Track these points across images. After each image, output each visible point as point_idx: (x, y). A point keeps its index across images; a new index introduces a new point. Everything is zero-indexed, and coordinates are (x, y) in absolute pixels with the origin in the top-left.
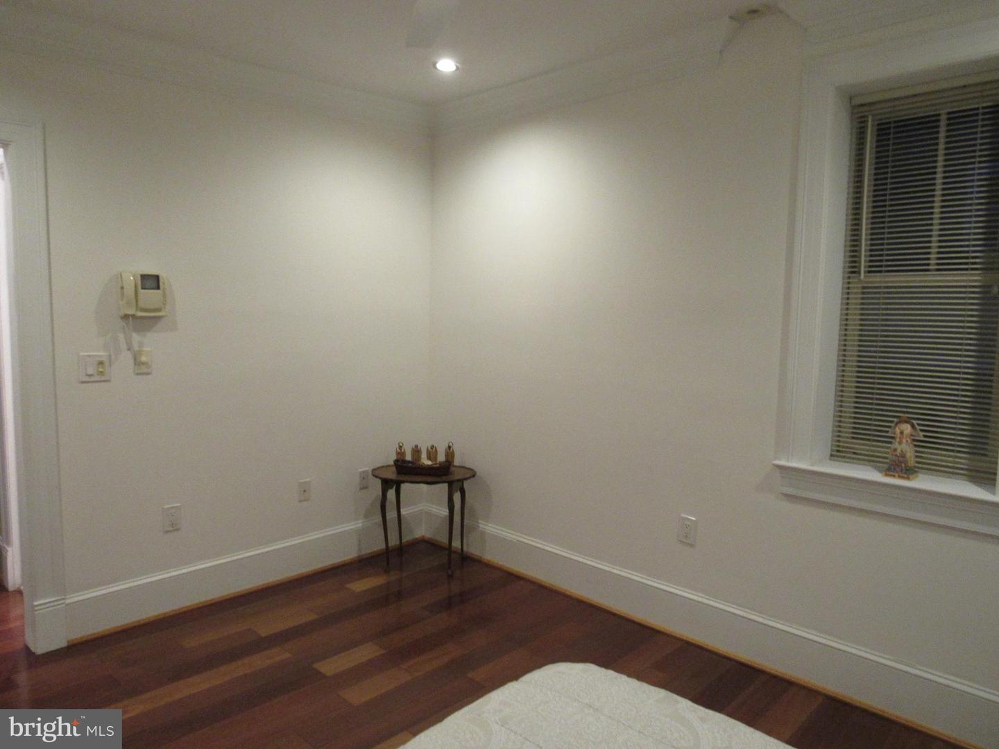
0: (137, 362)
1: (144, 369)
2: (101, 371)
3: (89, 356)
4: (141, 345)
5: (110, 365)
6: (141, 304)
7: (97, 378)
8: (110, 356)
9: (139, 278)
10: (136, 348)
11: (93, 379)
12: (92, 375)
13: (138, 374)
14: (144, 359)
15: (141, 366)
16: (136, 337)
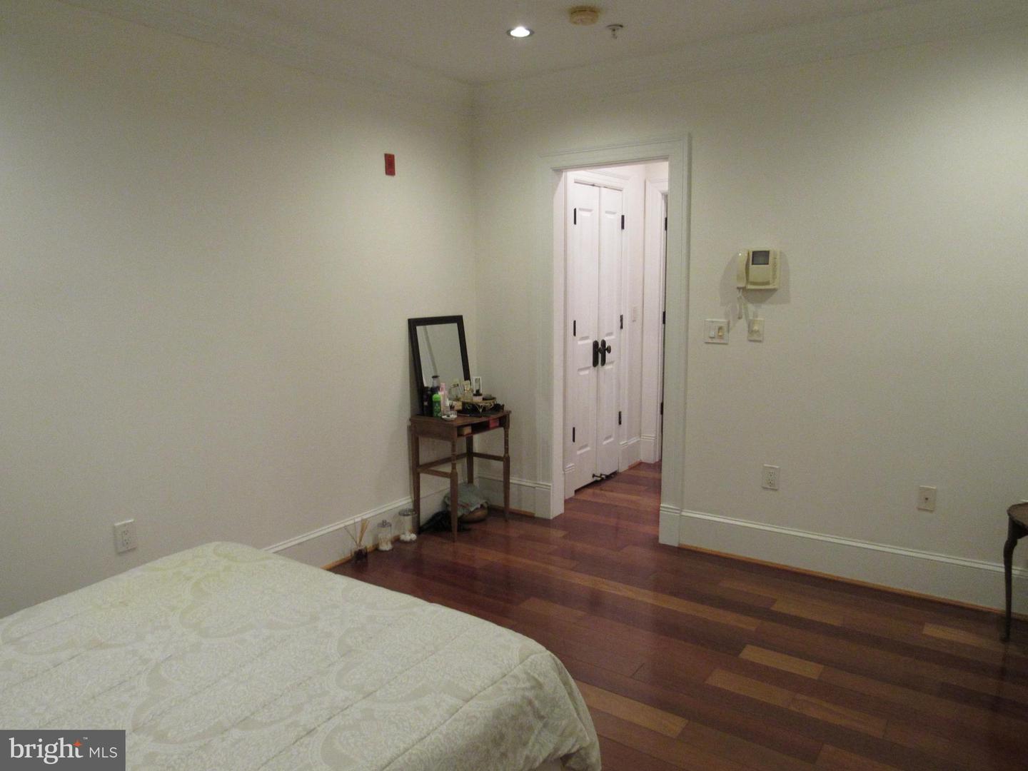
0: (751, 332)
1: (755, 337)
2: (720, 335)
3: (713, 322)
4: (756, 315)
5: (728, 331)
6: (751, 279)
7: (718, 341)
8: (729, 323)
9: (751, 254)
10: (751, 318)
11: (714, 341)
12: (714, 338)
13: (751, 341)
14: (756, 328)
15: (754, 336)
16: (751, 307)
